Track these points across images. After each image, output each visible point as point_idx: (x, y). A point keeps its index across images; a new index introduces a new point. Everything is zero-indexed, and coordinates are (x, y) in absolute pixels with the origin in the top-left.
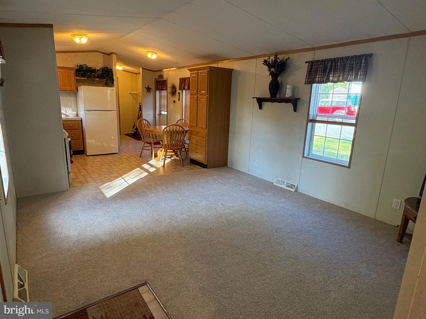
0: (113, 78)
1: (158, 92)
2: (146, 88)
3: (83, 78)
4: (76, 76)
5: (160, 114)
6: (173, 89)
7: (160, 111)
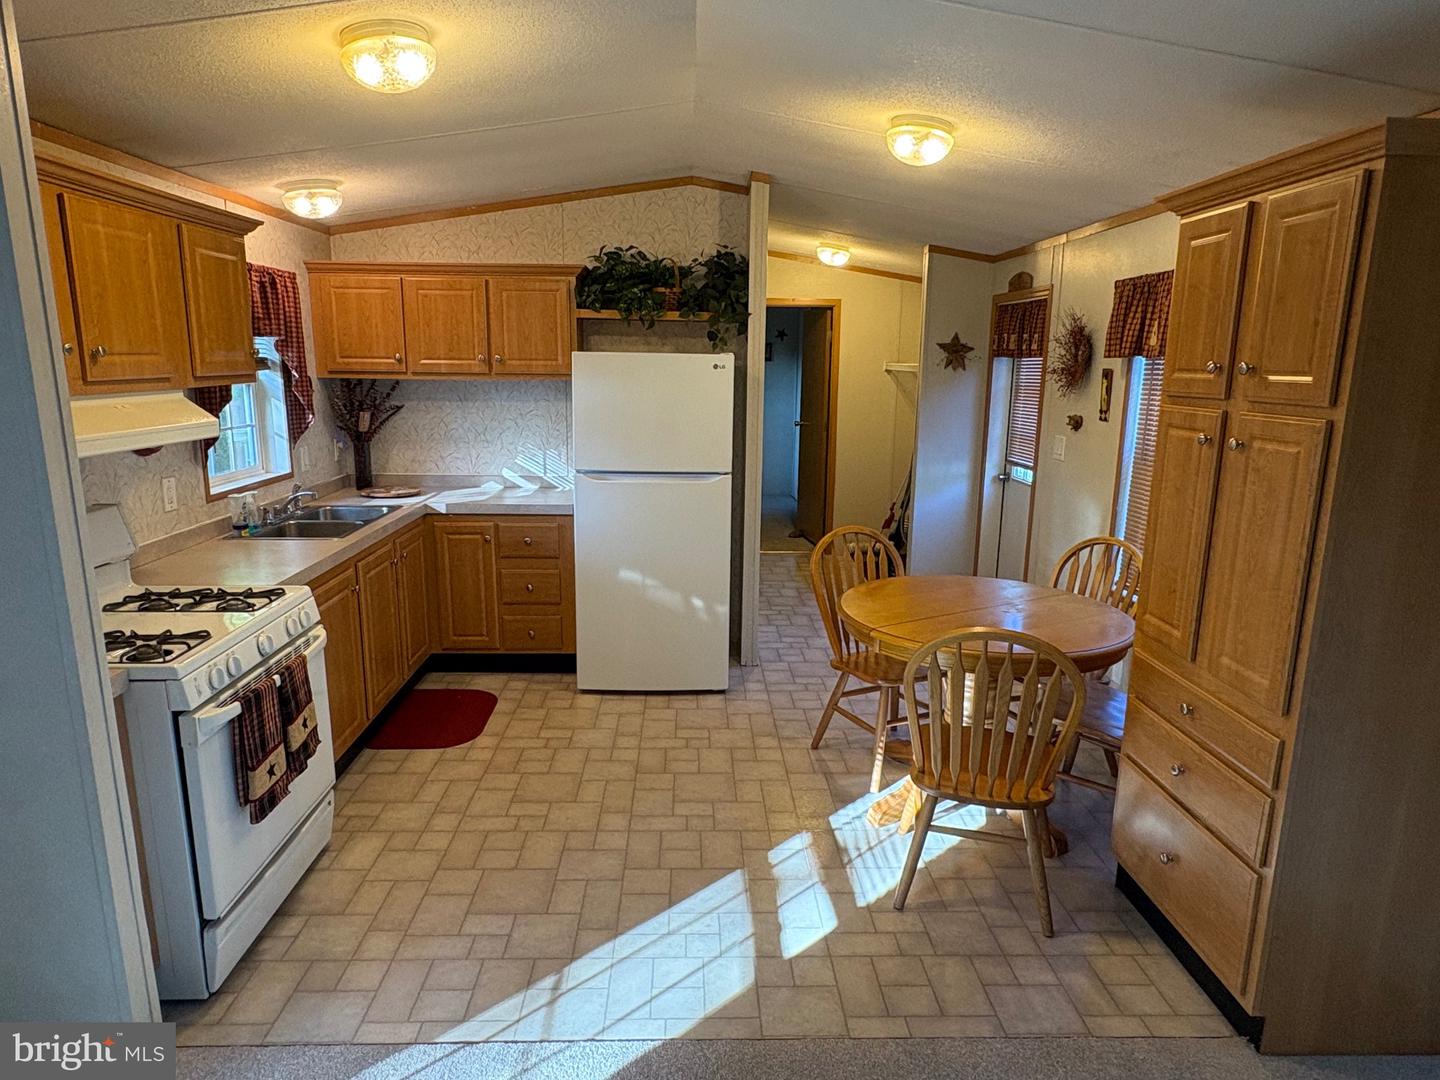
0: (746, 305)
1: (1002, 367)
2: (942, 346)
3: (605, 314)
4: (579, 306)
5: (1005, 479)
6: (1077, 348)
7: (1008, 462)
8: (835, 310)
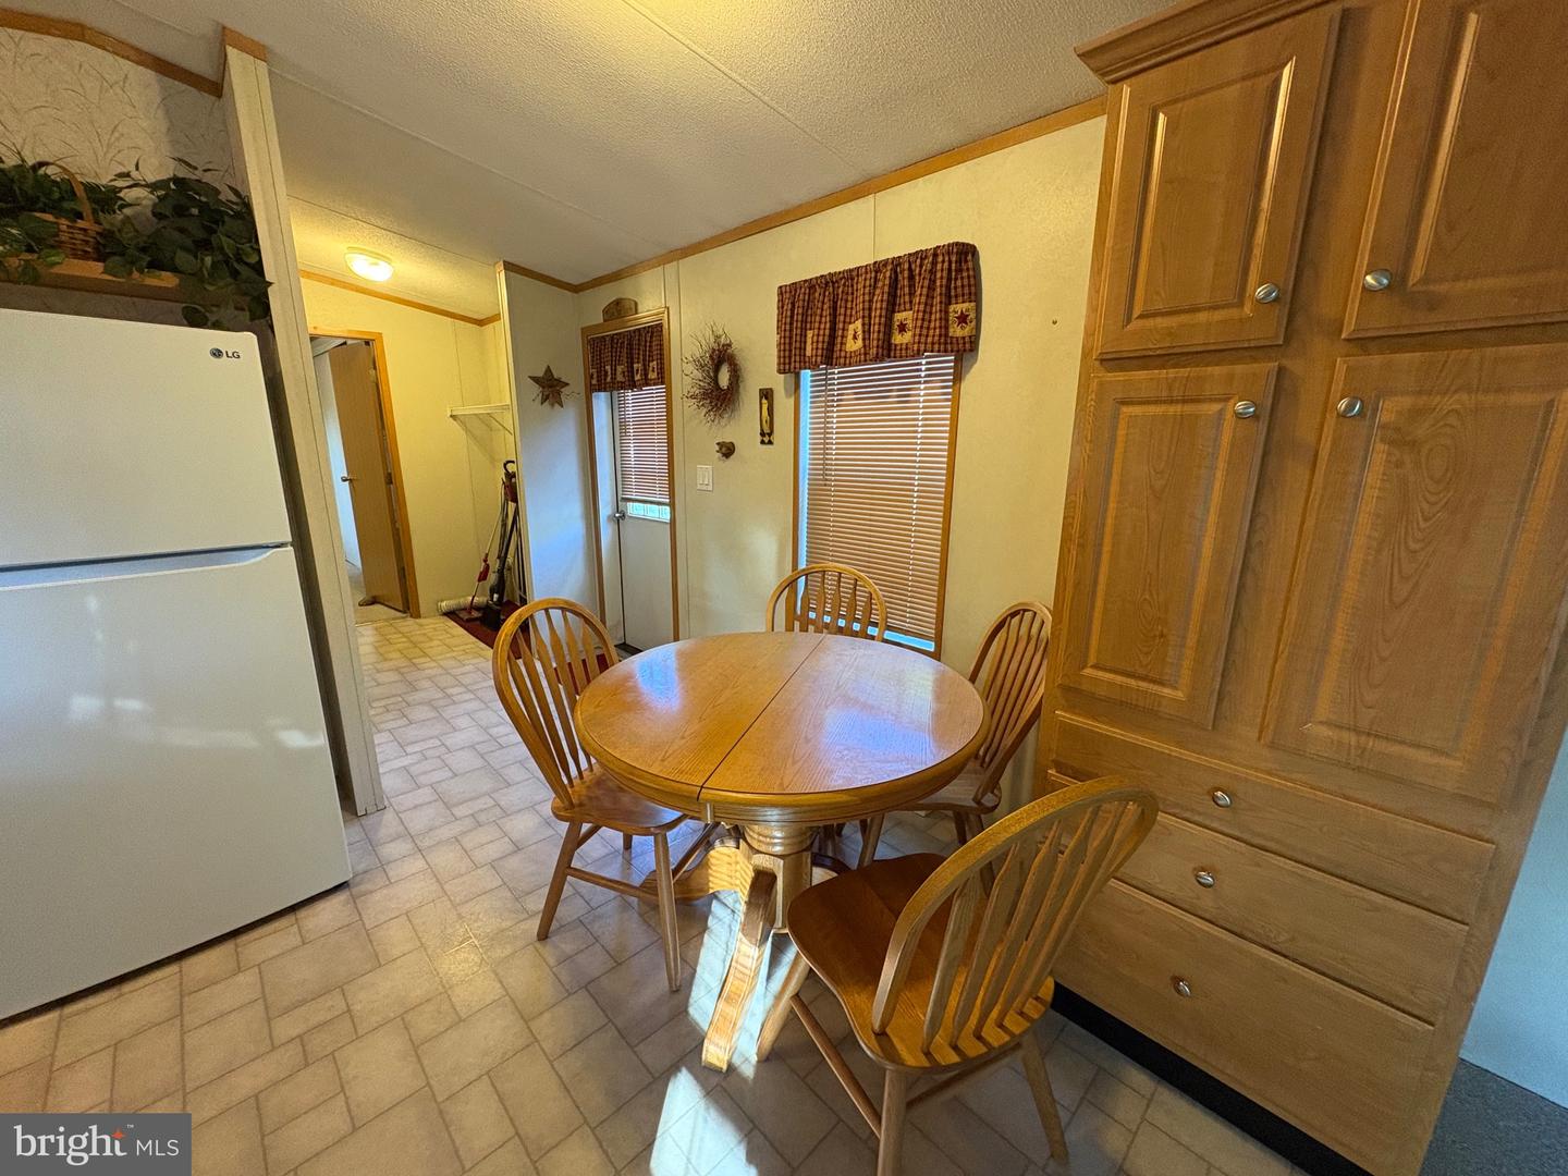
2: (535, 379)
5: (620, 517)
6: (718, 370)
7: (621, 500)
8: (376, 345)
